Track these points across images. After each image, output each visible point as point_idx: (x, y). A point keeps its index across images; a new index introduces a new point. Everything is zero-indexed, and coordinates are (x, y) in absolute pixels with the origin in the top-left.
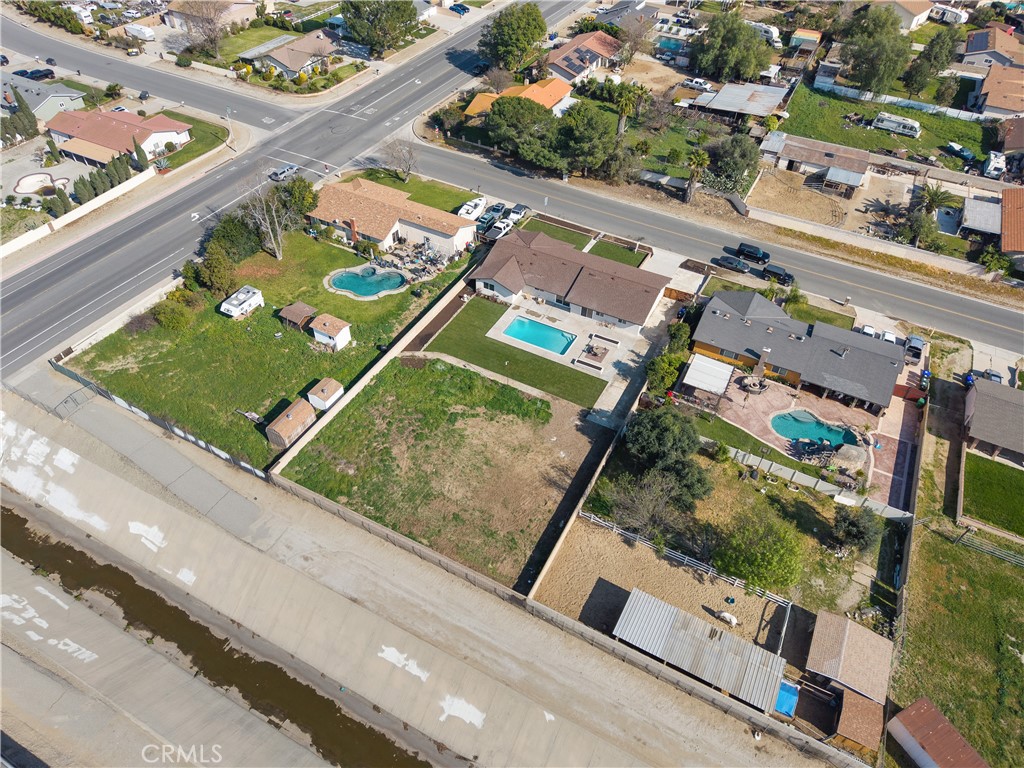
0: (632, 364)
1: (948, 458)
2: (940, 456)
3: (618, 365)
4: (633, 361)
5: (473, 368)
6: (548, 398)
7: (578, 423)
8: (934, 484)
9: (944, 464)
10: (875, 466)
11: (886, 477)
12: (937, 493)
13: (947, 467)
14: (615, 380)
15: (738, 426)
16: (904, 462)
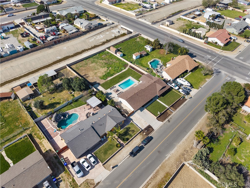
0: (110, 96)
1: (40, 148)
2: (42, 146)
3: (111, 94)
4: (111, 97)
5: (120, 73)
6: (106, 80)
7: (97, 82)
8: (38, 137)
9: (40, 145)
10: (51, 127)
11: (47, 127)
12: (35, 137)
13: (39, 145)
14: (106, 91)
15: (80, 107)
16: (47, 135)
